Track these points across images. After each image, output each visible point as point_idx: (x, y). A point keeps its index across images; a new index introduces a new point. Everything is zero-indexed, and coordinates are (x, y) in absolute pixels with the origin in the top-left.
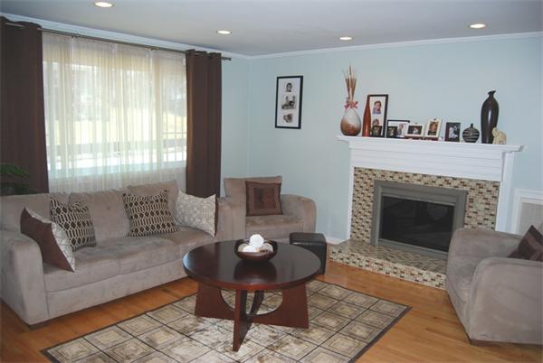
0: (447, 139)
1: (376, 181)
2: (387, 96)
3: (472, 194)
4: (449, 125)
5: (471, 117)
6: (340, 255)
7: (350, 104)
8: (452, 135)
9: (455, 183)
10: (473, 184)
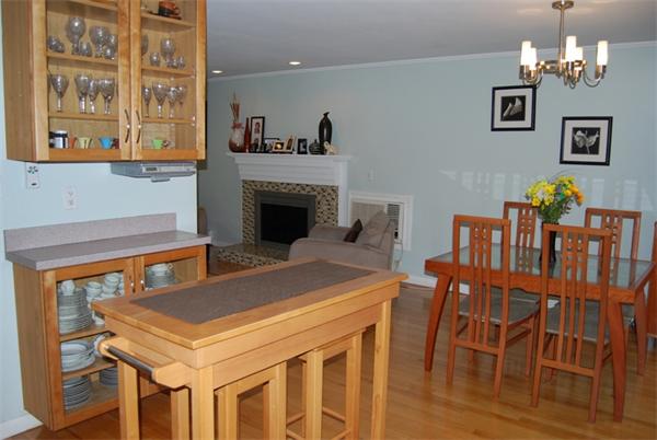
0: (299, 153)
1: (256, 191)
2: (263, 118)
3: (319, 198)
4: (300, 141)
5: (312, 136)
6: (224, 254)
7: (236, 126)
8: (302, 149)
9: (308, 189)
10: (319, 189)
